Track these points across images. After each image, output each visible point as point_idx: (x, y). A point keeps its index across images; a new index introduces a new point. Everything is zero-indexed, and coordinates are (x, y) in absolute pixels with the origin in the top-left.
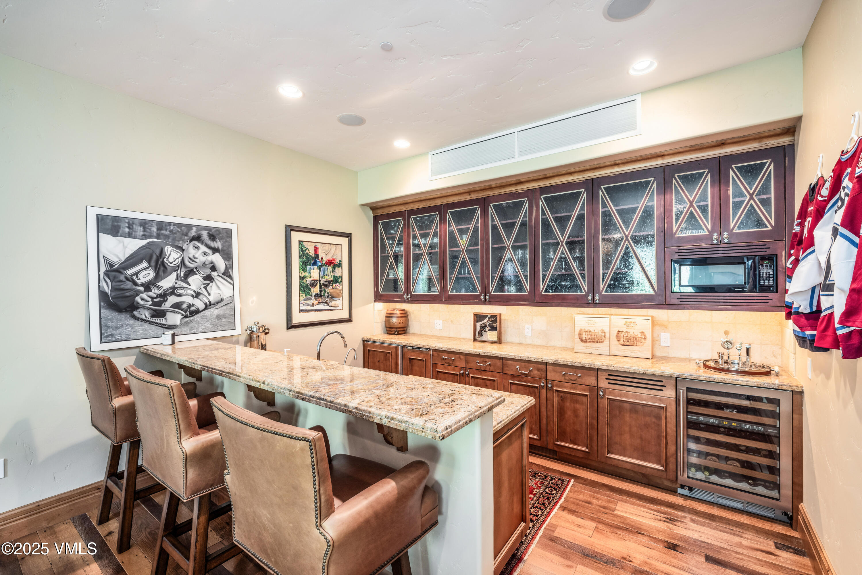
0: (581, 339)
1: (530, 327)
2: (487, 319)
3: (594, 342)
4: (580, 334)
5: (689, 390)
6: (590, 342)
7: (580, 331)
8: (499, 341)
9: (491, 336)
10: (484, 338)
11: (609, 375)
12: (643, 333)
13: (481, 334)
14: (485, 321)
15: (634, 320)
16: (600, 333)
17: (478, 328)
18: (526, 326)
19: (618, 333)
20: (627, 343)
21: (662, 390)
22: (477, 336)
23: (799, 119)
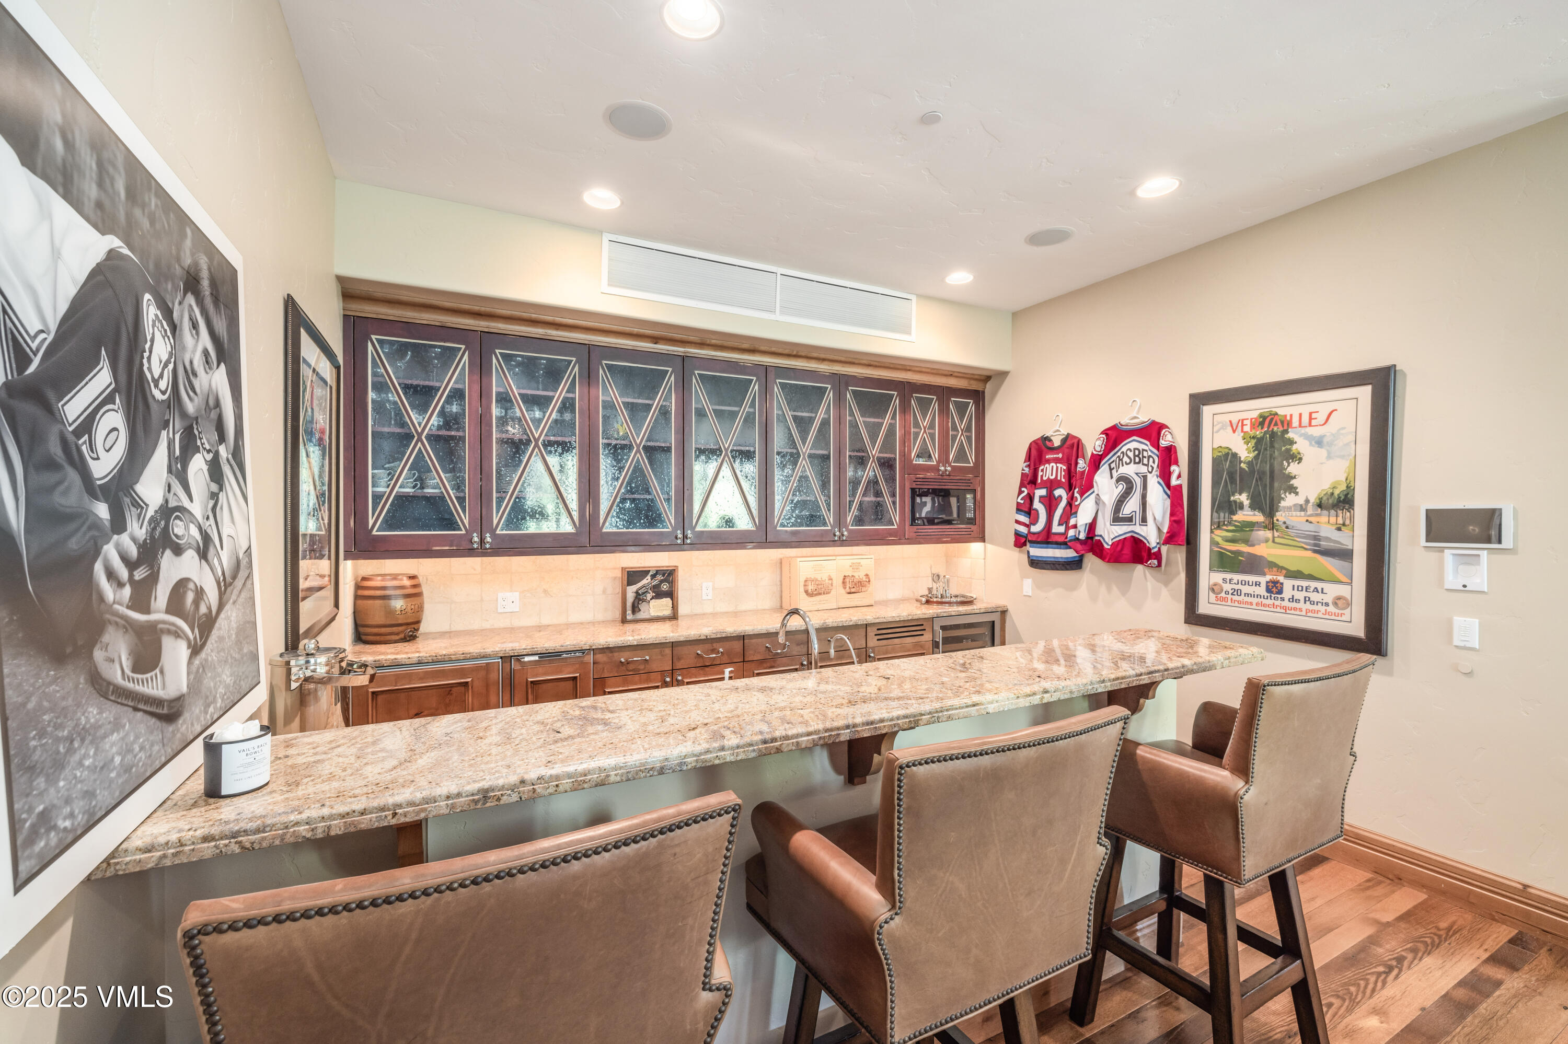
0: (806, 592)
1: (710, 584)
2: (649, 577)
3: (820, 594)
4: (805, 585)
5: (944, 628)
6: (816, 595)
7: (806, 581)
8: (674, 617)
9: (660, 607)
10: (641, 615)
11: (878, 629)
12: (867, 575)
13: (635, 609)
14: (645, 581)
15: (858, 561)
16: (827, 581)
17: (630, 597)
18: (704, 585)
19: (844, 579)
20: (853, 590)
21: (922, 635)
22: (629, 612)
23: (1003, 375)
